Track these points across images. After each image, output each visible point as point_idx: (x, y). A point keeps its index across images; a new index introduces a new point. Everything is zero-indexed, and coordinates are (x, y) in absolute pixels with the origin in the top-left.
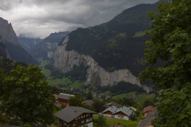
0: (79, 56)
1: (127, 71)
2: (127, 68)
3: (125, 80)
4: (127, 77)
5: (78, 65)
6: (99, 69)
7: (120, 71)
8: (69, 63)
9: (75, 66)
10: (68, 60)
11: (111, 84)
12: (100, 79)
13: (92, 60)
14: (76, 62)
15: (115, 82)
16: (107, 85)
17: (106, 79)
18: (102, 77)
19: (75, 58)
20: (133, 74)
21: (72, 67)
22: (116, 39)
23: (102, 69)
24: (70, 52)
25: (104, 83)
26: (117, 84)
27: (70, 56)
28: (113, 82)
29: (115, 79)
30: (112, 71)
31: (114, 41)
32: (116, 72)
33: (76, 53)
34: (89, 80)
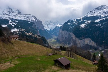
0: (68, 33)
1: (89, 39)
2: (90, 37)
4: (90, 42)
5: (67, 37)
6: (76, 38)
7: (86, 39)
8: (64, 36)
9: (66, 38)
10: (63, 36)
12: (76, 43)
13: (73, 34)
14: (67, 36)
15: (83, 45)
16: (80, 46)
17: (79, 43)
18: (77, 43)
19: (66, 34)
20: (93, 40)
21: (65, 38)
22: (85, 24)
23: (77, 38)
24: (64, 31)
25: (79, 45)
26: (84, 46)
27: (64, 33)
28: (82, 45)
29: (83, 43)
30: (82, 39)
31: (84, 25)
32: (84, 40)
33: (67, 31)
34: (72, 44)
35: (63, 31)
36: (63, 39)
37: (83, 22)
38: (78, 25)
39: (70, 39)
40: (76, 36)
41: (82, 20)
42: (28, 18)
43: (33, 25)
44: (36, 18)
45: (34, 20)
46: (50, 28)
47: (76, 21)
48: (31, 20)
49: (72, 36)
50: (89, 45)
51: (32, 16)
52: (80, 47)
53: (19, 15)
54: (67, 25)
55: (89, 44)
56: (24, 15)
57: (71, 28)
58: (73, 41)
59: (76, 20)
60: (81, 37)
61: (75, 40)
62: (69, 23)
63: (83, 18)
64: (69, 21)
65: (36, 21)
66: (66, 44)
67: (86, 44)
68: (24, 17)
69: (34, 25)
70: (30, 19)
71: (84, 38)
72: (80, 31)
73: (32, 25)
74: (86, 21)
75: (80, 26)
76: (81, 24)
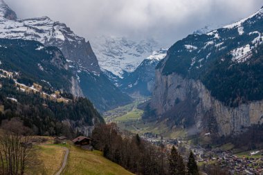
0: (184, 83)
5: (182, 98)
6: (213, 102)
7: (252, 105)
8: (169, 96)
9: (178, 101)
10: (165, 94)
11: (235, 130)
12: (216, 122)
13: (203, 87)
14: (180, 94)
15: (243, 127)
16: (229, 133)
17: (227, 122)
18: (218, 119)
19: (179, 87)
21: (173, 102)
22: (251, 45)
23: (217, 103)
24: (169, 76)
25: (225, 130)
26: (245, 130)
27: (169, 83)
28: (239, 127)
29: (243, 122)
30: (236, 105)
31: (247, 49)
32: (243, 107)
33: (180, 77)
34: (199, 124)
36: (168, 107)
37: (245, 40)
38: (225, 50)
39: (194, 106)
40: (215, 94)
41: (241, 32)
42: (41, 31)
43: (53, 55)
44: (67, 31)
45: (62, 37)
46: (123, 64)
47: (217, 36)
48: (49, 38)
49: (200, 95)
51: (55, 24)
52: (230, 137)
53: (9, 23)
54: (180, 54)
56: (26, 23)
57: (197, 64)
58: (203, 111)
59: (220, 31)
60: (235, 97)
61: (212, 110)
62: (188, 46)
63: (245, 25)
64: (191, 39)
65: (66, 41)
66: (176, 124)
67: (254, 125)
68: (25, 29)
69: (57, 55)
70: (46, 35)
71: (244, 102)
72: (230, 73)
73: (49, 57)
74: (257, 35)
76: (236, 46)
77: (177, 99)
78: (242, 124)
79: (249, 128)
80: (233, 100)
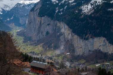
0: (52, 22)
1: (103, 39)
2: (104, 36)
3: (101, 49)
4: (103, 45)
5: (51, 32)
7: (95, 39)
8: (42, 29)
9: (47, 33)
10: (40, 27)
14: (49, 29)
15: (90, 51)
17: (81, 48)
18: (75, 46)
19: (48, 25)
20: (110, 43)
22: (92, 5)
24: (43, 18)
25: (79, 52)
26: (91, 53)
27: (42, 22)
28: (88, 51)
29: (90, 48)
30: (87, 39)
31: (89, 7)
32: (91, 40)
33: (49, 19)
34: (62, 48)
35: (41, 17)
36: (41, 36)
38: (76, 5)
39: (59, 36)
49: (63, 30)
50: (102, 52)
52: (82, 56)
54: (48, 4)
55: (102, 50)
57: (59, 12)
58: (65, 40)
61: (71, 40)
62: (53, 0)
66: (49, 47)
67: (96, 50)
71: (91, 37)
72: (82, 20)
75: (81, 10)
77: (47, 31)
78: (89, 49)
79: (93, 51)
80: (85, 36)
